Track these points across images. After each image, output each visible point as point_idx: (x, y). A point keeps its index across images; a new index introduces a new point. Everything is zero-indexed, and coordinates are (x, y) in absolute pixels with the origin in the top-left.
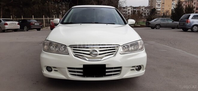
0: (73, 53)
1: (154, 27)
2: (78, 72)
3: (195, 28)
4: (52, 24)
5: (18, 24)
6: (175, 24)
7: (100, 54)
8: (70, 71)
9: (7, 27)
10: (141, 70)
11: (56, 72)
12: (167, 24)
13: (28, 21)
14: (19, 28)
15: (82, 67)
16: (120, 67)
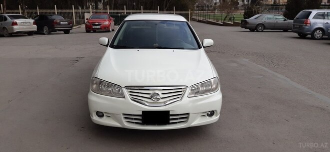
0: (130, 96)
1: (254, 29)
2: (135, 119)
3: (318, 34)
4: (88, 22)
5: (34, 23)
6: (289, 23)
7: (162, 98)
8: (126, 118)
9: (16, 28)
10: (213, 117)
11: (108, 118)
12: (275, 24)
13: (50, 17)
14: (36, 30)
15: (141, 114)
16: (188, 114)
